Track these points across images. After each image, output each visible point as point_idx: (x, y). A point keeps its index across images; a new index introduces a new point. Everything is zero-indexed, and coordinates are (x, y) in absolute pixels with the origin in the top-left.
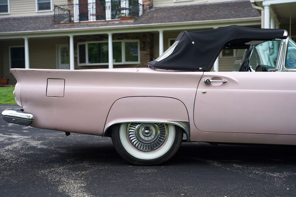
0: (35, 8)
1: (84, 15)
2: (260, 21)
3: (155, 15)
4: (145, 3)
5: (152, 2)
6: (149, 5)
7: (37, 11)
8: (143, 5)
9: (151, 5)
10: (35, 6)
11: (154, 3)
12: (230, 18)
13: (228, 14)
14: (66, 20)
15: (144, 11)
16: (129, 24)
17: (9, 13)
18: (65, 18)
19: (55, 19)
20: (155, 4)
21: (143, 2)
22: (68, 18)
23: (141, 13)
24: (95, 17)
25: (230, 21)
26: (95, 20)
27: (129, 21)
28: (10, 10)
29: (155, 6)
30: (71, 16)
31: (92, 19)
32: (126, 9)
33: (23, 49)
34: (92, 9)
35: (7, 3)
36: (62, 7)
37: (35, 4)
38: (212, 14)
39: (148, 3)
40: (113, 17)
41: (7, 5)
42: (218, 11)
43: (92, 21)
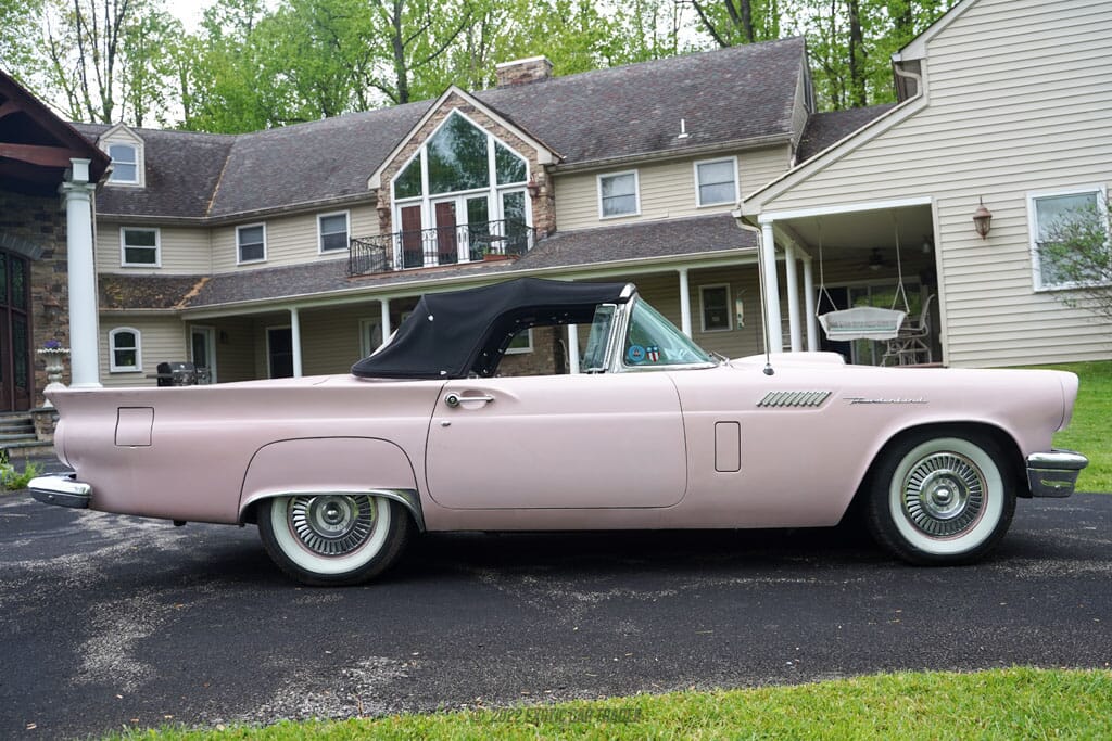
0: (317, 246)
1: (413, 256)
2: (755, 256)
3: (557, 248)
4: (539, 225)
5: (555, 222)
6: (547, 228)
7: (320, 253)
8: (535, 230)
9: (551, 229)
10: (316, 242)
11: (558, 223)
12: (710, 248)
13: (707, 240)
14: (378, 266)
15: (536, 240)
16: (503, 270)
17: (265, 259)
18: (373, 264)
19: (351, 268)
20: (561, 223)
21: (534, 222)
22: (383, 263)
23: (530, 244)
24: (435, 259)
25: (711, 256)
26: (436, 265)
27: (503, 264)
28: (268, 253)
29: (559, 229)
30: (387, 258)
31: (430, 262)
32: (500, 238)
33: (289, 332)
34: (429, 243)
35: (262, 240)
36: (365, 241)
37: (316, 237)
38: (675, 243)
39: (545, 223)
40: (473, 255)
41: (262, 245)
42: (688, 236)
43: (429, 266)
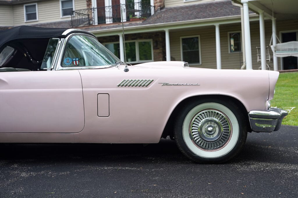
0: (60, 14)
1: (102, 19)
3: (163, 15)
4: (156, 5)
5: (164, 3)
6: (160, 6)
7: (61, 17)
8: (154, 7)
9: (161, 7)
10: (60, 12)
11: (165, 4)
12: (229, 15)
13: (228, 11)
14: (86, 23)
15: (155, 11)
16: (137, 25)
17: (37, 20)
18: (85, 22)
19: (72, 24)
20: (167, 5)
21: (154, 3)
22: (88, 22)
23: (153, 12)
24: (111, 20)
25: (228, 18)
26: (111, 22)
27: (138, 22)
28: (38, 17)
29: (166, 6)
30: (90, 19)
31: (108, 21)
32: (139, 11)
34: (109, 12)
35: (36, 11)
37: (59, 10)
38: (215, 12)
39: (159, 4)
40: (128, 19)
41: (36, 13)
42: (221, 9)
43: (108, 23)
